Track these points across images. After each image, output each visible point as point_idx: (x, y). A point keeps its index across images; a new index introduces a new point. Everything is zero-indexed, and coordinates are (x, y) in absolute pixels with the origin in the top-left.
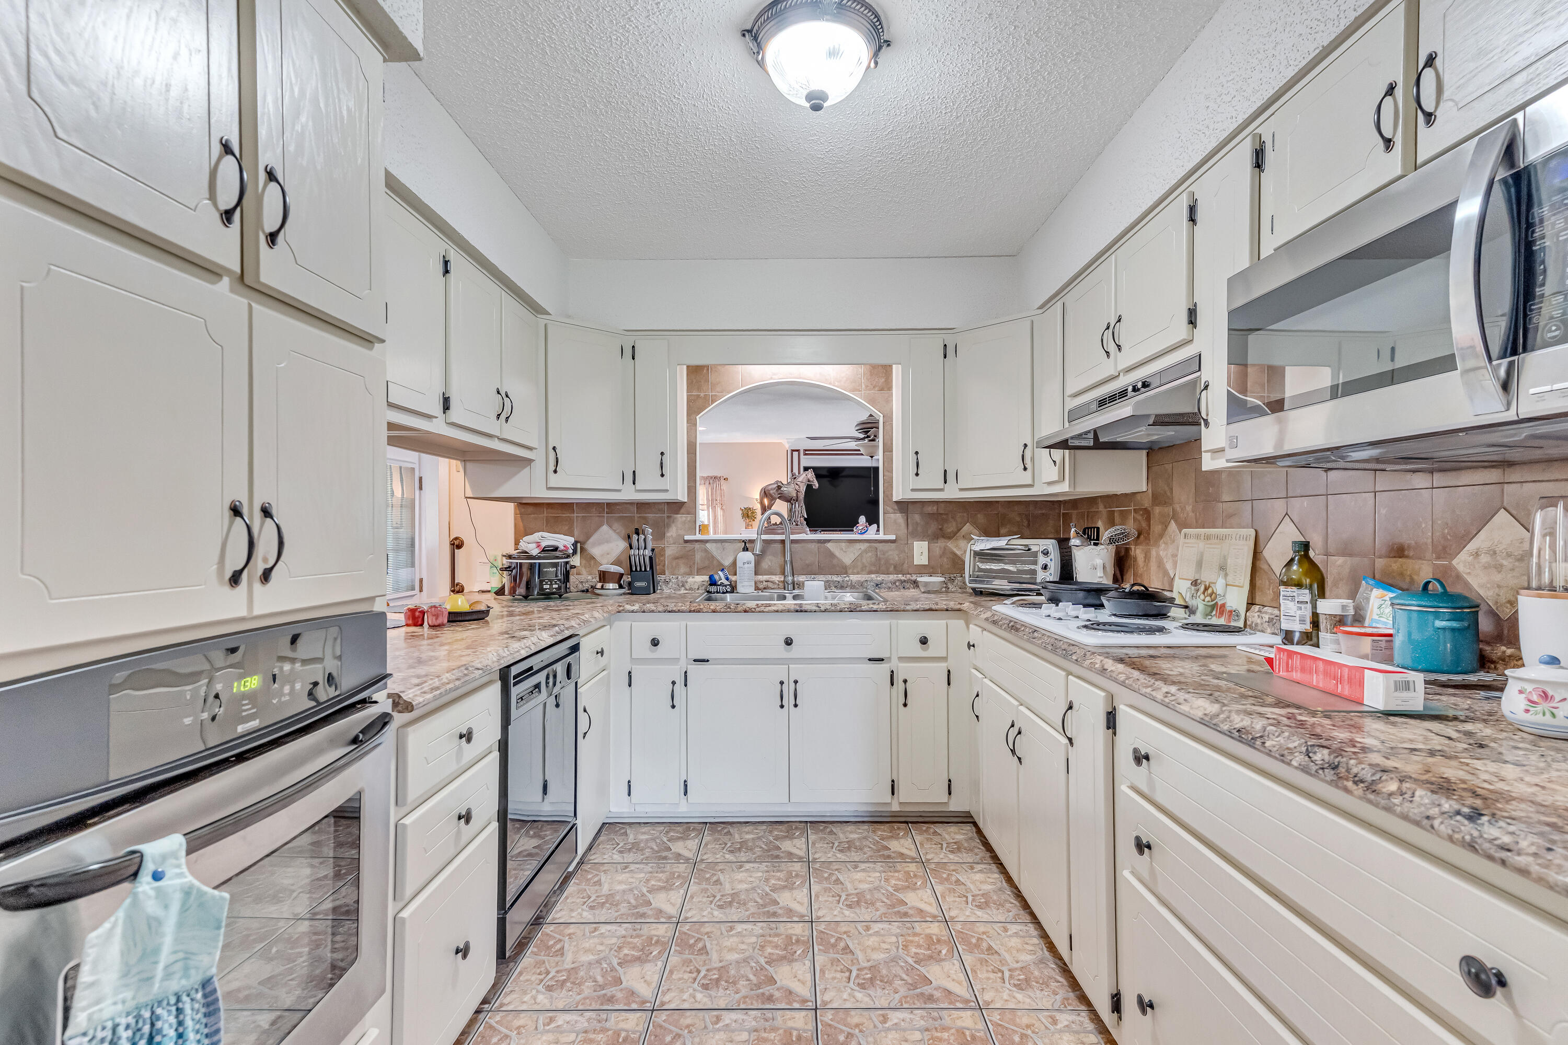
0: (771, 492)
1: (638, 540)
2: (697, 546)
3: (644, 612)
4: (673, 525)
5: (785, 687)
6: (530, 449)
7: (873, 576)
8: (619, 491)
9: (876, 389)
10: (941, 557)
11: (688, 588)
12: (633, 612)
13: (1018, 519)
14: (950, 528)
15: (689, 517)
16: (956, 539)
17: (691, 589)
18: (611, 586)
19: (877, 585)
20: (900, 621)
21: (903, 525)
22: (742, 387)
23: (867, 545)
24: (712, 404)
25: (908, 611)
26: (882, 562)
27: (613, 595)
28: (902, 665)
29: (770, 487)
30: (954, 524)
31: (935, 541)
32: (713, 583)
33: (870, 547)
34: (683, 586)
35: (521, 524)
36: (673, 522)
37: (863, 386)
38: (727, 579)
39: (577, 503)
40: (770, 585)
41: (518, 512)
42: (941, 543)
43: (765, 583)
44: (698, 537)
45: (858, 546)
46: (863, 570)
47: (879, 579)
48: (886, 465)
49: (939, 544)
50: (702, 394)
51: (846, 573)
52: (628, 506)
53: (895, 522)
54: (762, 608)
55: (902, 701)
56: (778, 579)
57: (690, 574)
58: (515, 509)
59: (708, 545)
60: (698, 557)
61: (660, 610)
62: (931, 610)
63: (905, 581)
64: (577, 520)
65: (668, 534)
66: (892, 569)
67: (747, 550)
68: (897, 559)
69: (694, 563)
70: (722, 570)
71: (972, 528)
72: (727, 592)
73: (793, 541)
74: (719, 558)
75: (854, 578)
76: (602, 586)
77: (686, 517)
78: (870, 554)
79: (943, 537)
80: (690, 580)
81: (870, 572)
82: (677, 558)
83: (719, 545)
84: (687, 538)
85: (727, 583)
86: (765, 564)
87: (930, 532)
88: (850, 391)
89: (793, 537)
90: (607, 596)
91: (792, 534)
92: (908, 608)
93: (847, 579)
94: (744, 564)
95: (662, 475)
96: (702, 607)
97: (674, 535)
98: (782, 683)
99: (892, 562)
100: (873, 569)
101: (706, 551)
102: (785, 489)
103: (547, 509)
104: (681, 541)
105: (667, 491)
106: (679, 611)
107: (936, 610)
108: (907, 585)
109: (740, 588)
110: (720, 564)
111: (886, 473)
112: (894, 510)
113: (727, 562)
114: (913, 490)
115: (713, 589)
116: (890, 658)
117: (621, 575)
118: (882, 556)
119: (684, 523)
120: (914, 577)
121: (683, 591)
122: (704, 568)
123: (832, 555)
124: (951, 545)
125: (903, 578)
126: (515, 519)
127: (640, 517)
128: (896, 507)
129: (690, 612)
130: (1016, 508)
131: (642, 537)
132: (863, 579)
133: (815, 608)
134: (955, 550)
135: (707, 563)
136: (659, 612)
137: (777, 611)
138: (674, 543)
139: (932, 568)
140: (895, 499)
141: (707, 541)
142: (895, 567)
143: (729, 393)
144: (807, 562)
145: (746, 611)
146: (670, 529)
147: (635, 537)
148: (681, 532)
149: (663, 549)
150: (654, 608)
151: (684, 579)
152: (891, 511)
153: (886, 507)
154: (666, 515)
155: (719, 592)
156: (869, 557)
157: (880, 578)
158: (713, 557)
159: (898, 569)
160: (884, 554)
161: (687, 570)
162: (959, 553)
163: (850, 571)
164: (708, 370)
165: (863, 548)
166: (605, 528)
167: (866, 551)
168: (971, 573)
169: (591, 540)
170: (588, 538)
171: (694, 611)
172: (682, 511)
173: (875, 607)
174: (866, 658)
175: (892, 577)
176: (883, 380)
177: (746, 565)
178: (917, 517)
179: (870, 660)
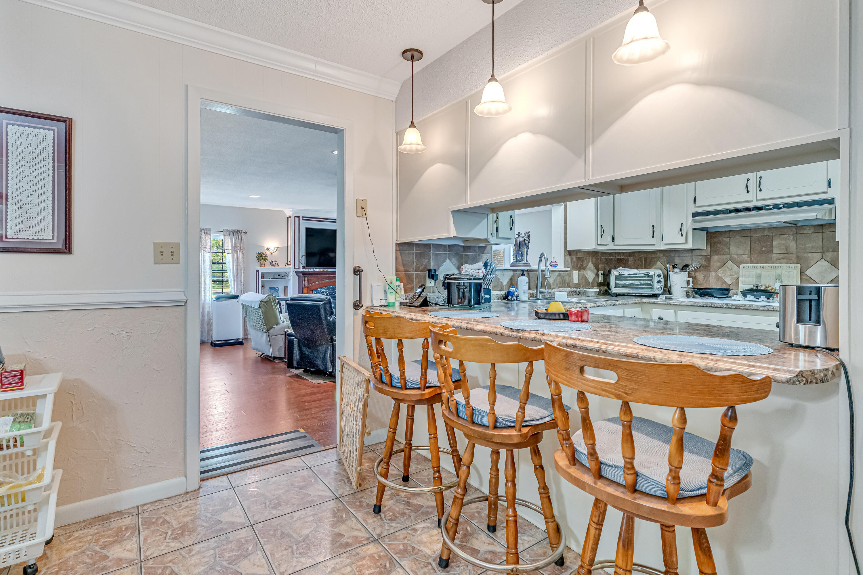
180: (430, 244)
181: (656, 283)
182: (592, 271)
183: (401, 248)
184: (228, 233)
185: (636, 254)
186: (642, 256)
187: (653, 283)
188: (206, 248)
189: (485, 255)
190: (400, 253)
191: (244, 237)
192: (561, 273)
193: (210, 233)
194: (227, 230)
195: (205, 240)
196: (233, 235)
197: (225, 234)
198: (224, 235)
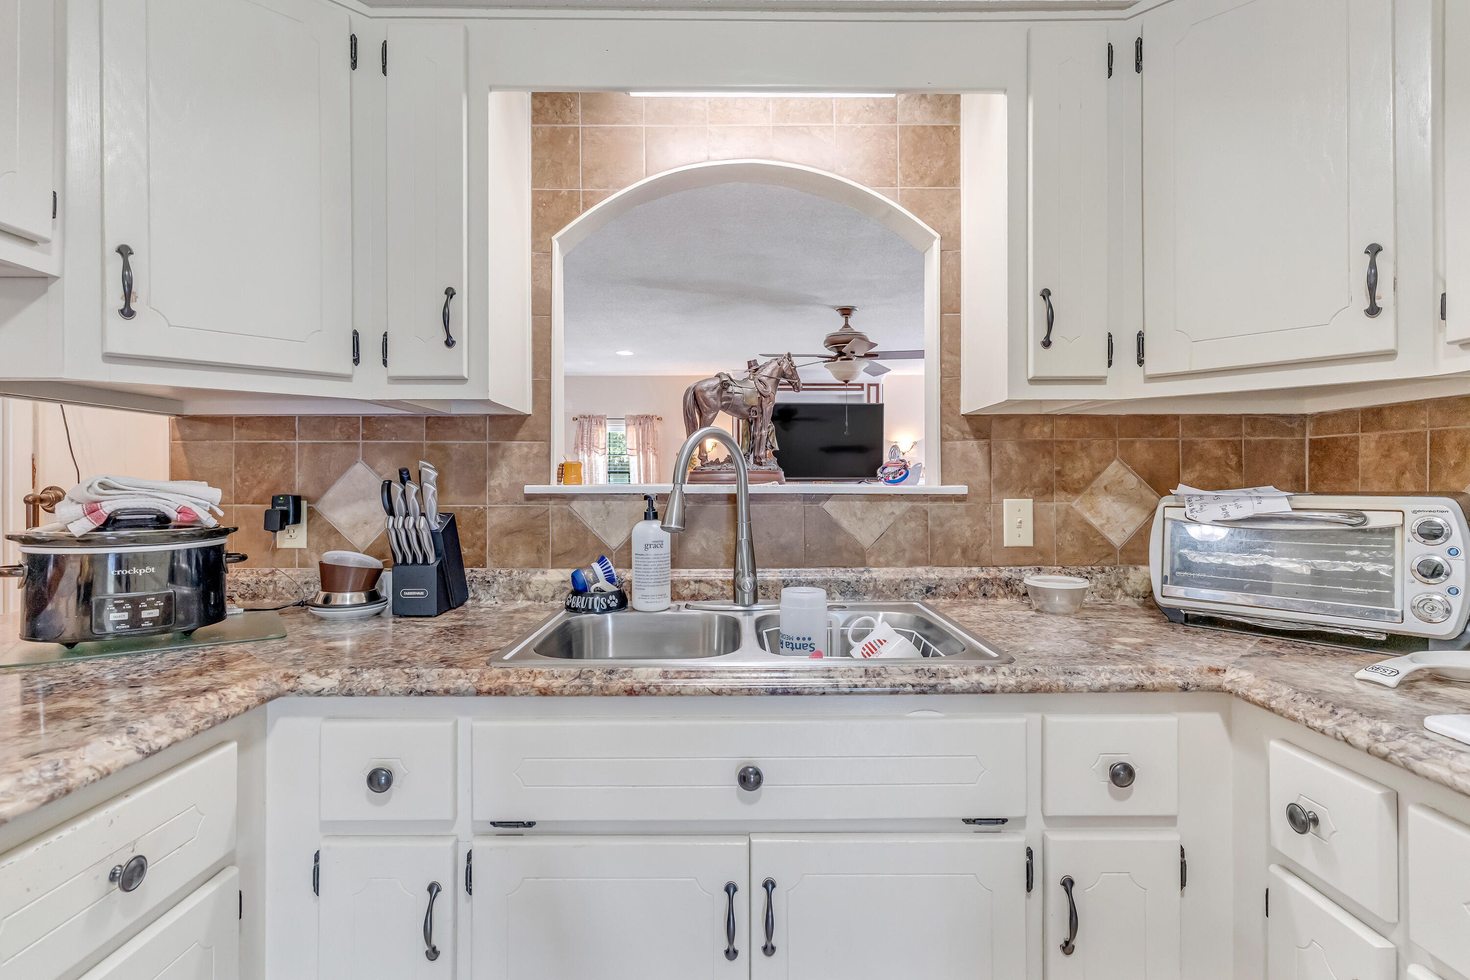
0: (708, 394)
1: (404, 493)
2: (552, 506)
3: (350, 694)
4: (503, 463)
5: (740, 898)
6: (30, 240)
7: (920, 570)
8: (347, 378)
9: (927, 181)
10: (1058, 530)
11: (531, 595)
12: (319, 693)
13: (1219, 452)
14: (1079, 469)
15: (537, 447)
16: (1092, 494)
17: (538, 598)
18: (348, 598)
19: (929, 590)
20: (1053, 720)
21: (981, 463)
22: (647, 175)
23: (906, 505)
24: (584, 210)
25: (1078, 691)
26: (938, 541)
27: (350, 620)
28: (1056, 837)
29: (705, 385)
30: (1087, 462)
31: (1047, 497)
32: (579, 589)
33: (913, 509)
34: (521, 591)
35: (183, 460)
36: (503, 457)
37: (899, 176)
38: (611, 580)
39: (301, 418)
40: (705, 589)
41: (178, 435)
42: (1059, 502)
43: (693, 586)
44: (554, 487)
45: (887, 507)
46: (897, 557)
47: (931, 576)
48: (946, 339)
49: (1055, 504)
50: (564, 191)
51: (863, 564)
52: (409, 423)
53: (965, 458)
54: (679, 683)
55: (1059, 932)
56: (721, 576)
57: (538, 565)
58: (172, 429)
59: (576, 505)
60: (554, 529)
61: (396, 688)
62: (1140, 688)
63: (987, 581)
64: (301, 455)
65: (492, 483)
66: (957, 556)
67: (656, 516)
68: (968, 534)
69: (546, 543)
70: (601, 560)
71: (1123, 471)
72: (609, 609)
73: (754, 498)
74: (598, 532)
75: (881, 574)
76: (327, 600)
77: (531, 447)
78: (913, 524)
79: (1065, 489)
80: (538, 578)
81: (913, 563)
82: (510, 532)
83: (599, 504)
84: (529, 489)
85: (610, 588)
86: (695, 546)
87: (1036, 479)
88: (871, 186)
89: (754, 489)
90: (335, 621)
91: (753, 481)
92: (1078, 682)
93: (866, 576)
94: (646, 547)
95: (449, 343)
96: (512, 680)
97: (505, 484)
98: (731, 889)
99: (957, 540)
100: (921, 555)
101: (571, 517)
102: (736, 389)
103: (238, 427)
104: (520, 498)
105: (462, 380)
106: (447, 692)
107: (1155, 690)
108: (991, 590)
109: (637, 600)
110: (601, 545)
111: (947, 357)
112: (963, 432)
113: (614, 542)
114: (1035, 381)
115: (579, 602)
116: (1021, 821)
117: (376, 574)
118: (937, 529)
119: (526, 458)
120: (1005, 574)
121: (521, 603)
122: (566, 553)
123: (834, 526)
124: (1078, 505)
125: (982, 575)
126: (172, 449)
127: (432, 446)
128: (967, 428)
129: (479, 693)
130: (1214, 429)
131: (412, 488)
132: (900, 577)
133: (820, 682)
134: (1088, 516)
135: (572, 543)
136: (392, 694)
137: (719, 693)
138: (505, 501)
139: (1041, 554)
140: (965, 409)
141: (573, 497)
142: (964, 552)
143: (620, 187)
144: (783, 540)
145: (631, 692)
146: (497, 472)
147: (397, 488)
148: (520, 478)
149: (482, 514)
150: (378, 684)
151: (523, 577)
152: (957, 434)
153: (946, 426)
154: (487, 442)
155: (592, 611)
156: (910, 531)
157: (934, 574)
158: (585, 529)
159: (971, 556)
160: (942, 525)
161: (533, 556)
162: (1096, 522)
163: (871, 560)
164: (576, 139)
165: (897, 512)
166: (360, 468)
167: (904, 519)
168: (1167, 572)
169: (331, 495)
170: (325, 486)
171: (489, 693)
172: (522, 433)
173: (987, 681)
174: (958, 819)
175: (959, 573)
176: (941, 163)
177: (652, 551)
178: (1010, 448)
179: (967, 821)
180: (292, 418)
181: (1409, 576)
182: (1127, 497)
183: (188, 431)
184: (632, 422)
185: (1395, 419)
186: (1423, 424)
187: (1392, 572)
188: (597, 447)
189: (520, 446)
190: (184, 445)
191: (658, 426)
192: (928, 505)
193: (605, 422)
194: (632, 416)
195: (597, 434)
196: (640, 424)
197: (628, 422)
198: (627, 425)
